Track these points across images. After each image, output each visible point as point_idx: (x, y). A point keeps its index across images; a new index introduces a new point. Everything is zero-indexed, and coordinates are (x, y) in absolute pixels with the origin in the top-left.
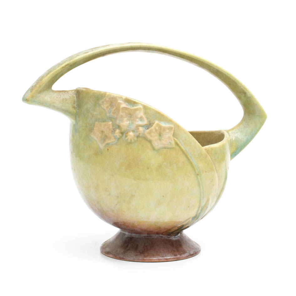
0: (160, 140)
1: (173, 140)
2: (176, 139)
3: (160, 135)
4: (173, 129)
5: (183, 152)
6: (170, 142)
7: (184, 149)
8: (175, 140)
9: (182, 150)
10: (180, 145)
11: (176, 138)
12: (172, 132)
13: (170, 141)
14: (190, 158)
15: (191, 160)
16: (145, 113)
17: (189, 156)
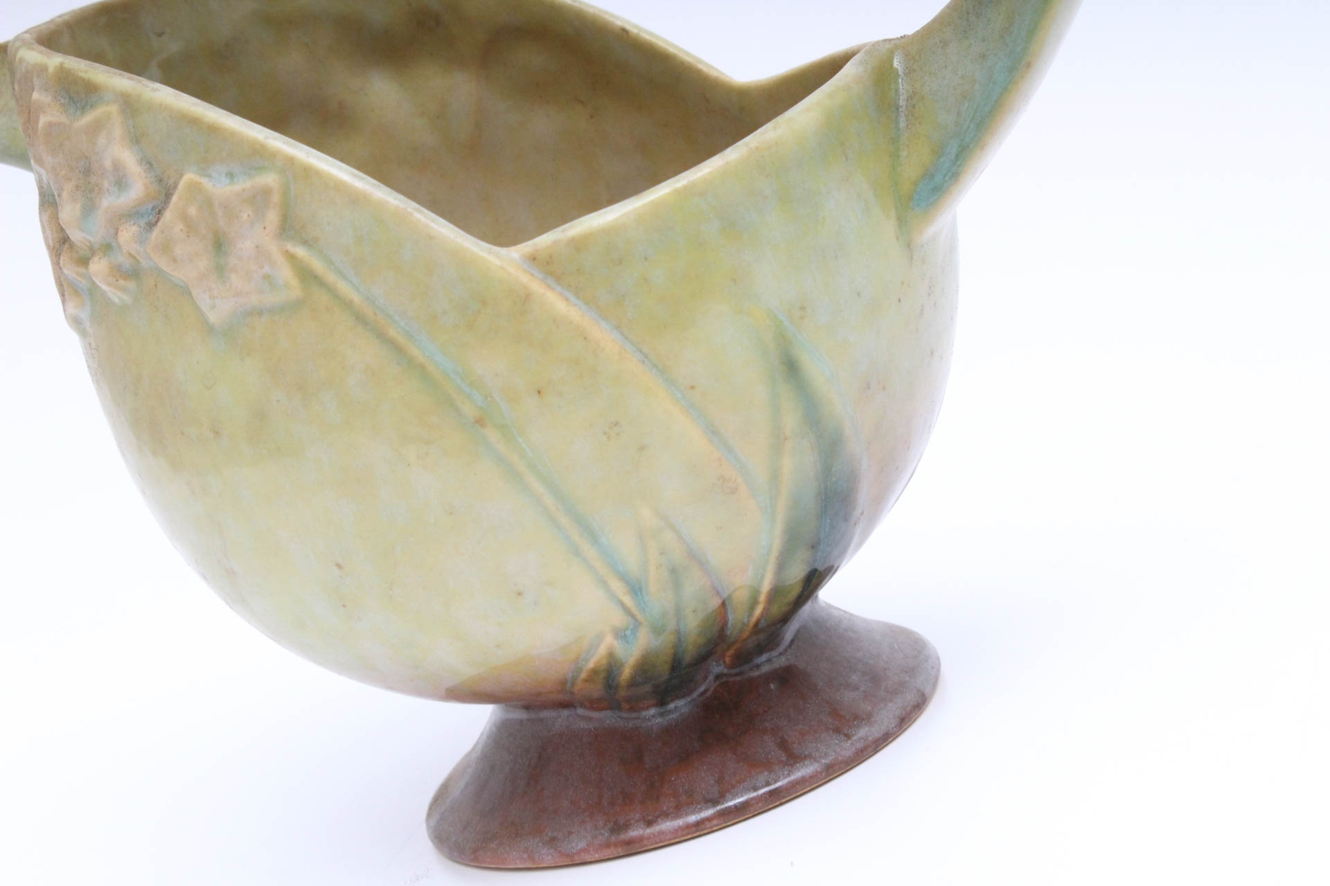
0: (221, 271)
1: (280, 260)
2: (300, 252)
3: (219, 244)
4: (276, 198)
5: (360, 319)
6: (267, 277)
7: (356, 298)
8: (291, 257)
9: (347, 305)
10: (331, 278)
11: (305, 243)
12: (273, 217)
13: (267, 269)
14: (401, 340)
15: (414, 351)
16: (136, 139)
17: (392, 333)
